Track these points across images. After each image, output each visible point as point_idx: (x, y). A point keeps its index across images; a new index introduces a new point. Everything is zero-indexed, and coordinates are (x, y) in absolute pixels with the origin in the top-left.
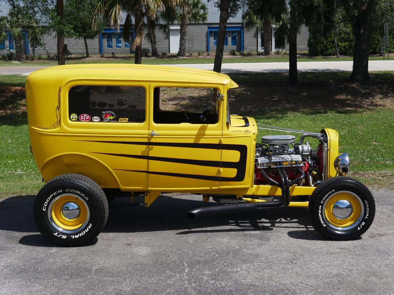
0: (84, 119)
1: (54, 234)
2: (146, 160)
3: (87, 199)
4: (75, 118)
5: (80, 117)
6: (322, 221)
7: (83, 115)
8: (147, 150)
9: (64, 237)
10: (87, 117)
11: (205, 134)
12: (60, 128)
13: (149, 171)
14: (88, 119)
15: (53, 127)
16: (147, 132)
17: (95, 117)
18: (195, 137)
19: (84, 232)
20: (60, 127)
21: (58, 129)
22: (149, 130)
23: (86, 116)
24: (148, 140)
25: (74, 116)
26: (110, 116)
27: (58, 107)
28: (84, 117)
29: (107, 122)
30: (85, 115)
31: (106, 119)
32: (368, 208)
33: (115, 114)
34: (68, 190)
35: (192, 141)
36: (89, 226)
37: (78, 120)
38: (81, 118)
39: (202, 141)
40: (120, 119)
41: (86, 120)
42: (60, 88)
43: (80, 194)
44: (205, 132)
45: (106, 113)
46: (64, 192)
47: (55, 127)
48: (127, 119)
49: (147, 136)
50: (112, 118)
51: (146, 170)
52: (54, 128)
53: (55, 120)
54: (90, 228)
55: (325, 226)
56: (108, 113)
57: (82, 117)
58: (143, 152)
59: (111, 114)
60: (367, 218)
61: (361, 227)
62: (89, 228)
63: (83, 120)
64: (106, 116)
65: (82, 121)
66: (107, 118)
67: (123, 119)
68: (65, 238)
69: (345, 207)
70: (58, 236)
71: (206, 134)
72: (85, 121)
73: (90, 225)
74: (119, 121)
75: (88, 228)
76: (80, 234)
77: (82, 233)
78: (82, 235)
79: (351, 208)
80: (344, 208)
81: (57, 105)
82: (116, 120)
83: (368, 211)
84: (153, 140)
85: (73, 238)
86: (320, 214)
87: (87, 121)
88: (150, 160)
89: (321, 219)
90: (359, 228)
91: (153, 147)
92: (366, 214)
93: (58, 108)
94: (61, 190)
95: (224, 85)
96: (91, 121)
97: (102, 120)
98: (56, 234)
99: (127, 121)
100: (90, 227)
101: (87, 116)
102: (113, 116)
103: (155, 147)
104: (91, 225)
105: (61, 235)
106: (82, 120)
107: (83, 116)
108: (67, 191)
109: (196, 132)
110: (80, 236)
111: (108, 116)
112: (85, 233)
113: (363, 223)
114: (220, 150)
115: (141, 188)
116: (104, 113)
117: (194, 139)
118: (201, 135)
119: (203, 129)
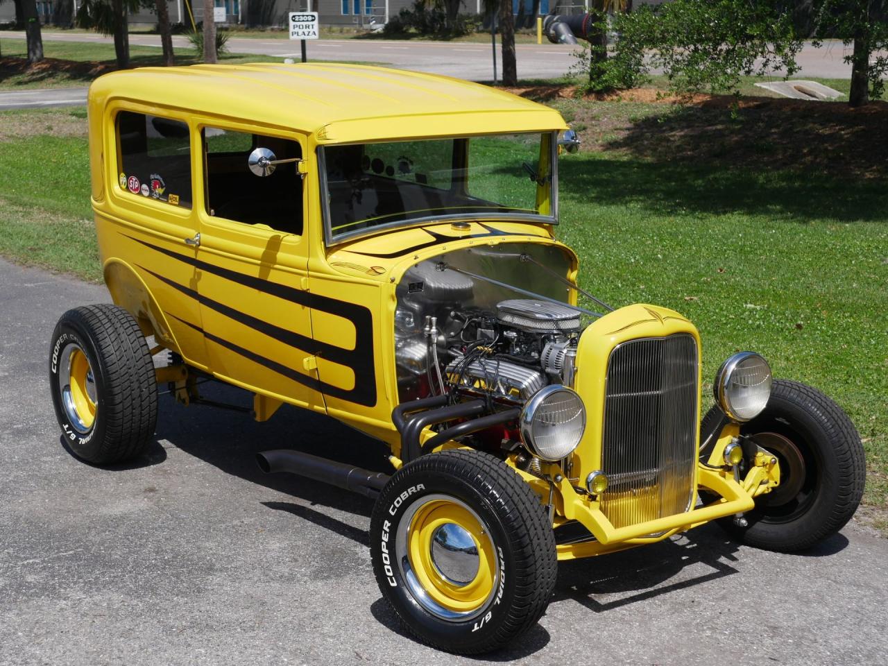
0: (133, 188)
2: (197, 302)
4: (125, 184)
5: (130, 183)
6: (389, 567)
7: (132, 179)
8: (196, 277)
10: (136, 183)
11: (276, 258)
13: (204, 329)
14: (137, 189)
15: (101, 196)
16: (192, 233)
17: (144, 186)
18: (259, 262)
20: (106, 199)
21: (104, 203)
22: (196, 231)
24: (195, 253)
25: (123, 178)
26: (159, 187)
27: (102, 155)
28: (133, 184)
29: (156, 199)
30: (134, 180)
31: (156, 193)
33: (164, 184)
35: (254, 272)
38: (130, 185)
39: (274, 277)
40: (170, 195)
41: (135, 190)
44: (276, 254)
48: (178, 198)
50: (161, 191)
51: (200, 326)
52: (101, 200)
55: (394, 584)
56: (156, 179)
58: (191, 281)
59: (160, 181)
61: (481, 626)
65: (131, 190)
66: (156, 191)
67: (173, 196)
71: (278, 260)
72: (134, 192)
74: (169, 201)
82: (166, 196)
84: (200, 256)
86: (383, 544)
87: (137, 192)
88: (201, 304)
89: (385, 562)
90: (476, 628)
91: (200, 273)
93: (103, 157)
94: (66, 335)
95: (308, 134)
96: (141, 193)
97: (150, 196)
99: (177, 203)
102: (162, 186)
103: (205, 274)
106: (130, 188)
107: (132, 181)
109: (261, 251)
111: (157, 186)
114: (307, 309)
115: (207, 369)
116: (153, 179)
117: (259, 267)
118: (269, 259)
119: (274, 245)
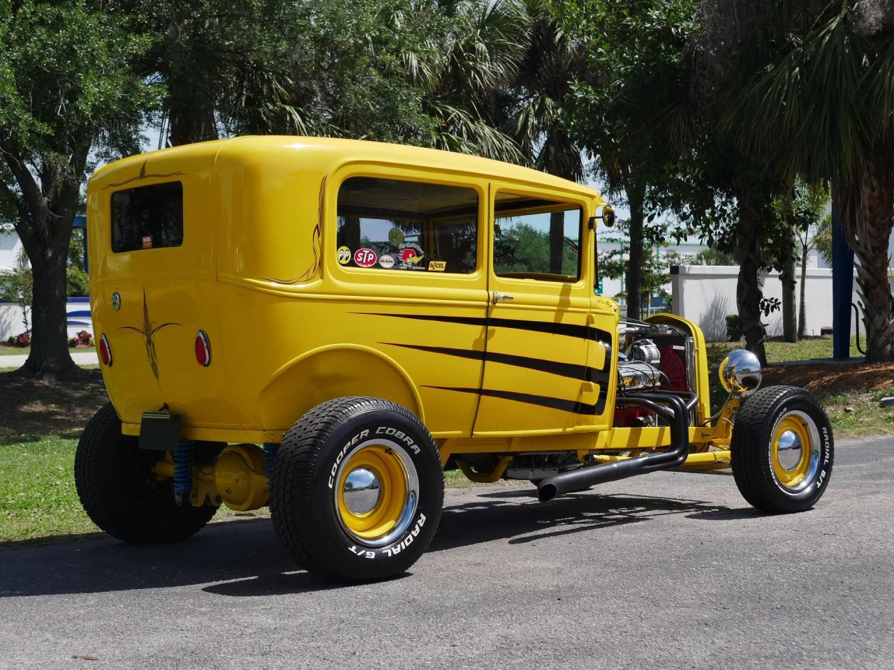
0: (364, 262)
1: (349, 549)
2: (479, 362)
3: (418, 451)
4: (347, 259)
5: (357, 257)
6: (773, 474)
7: (362, 252)
8: (483, 337)
9: (371, 555)
10: (370, 255)
11: (569, 302)
12: (319, 281)
13: (485, 387)
14: (371, 262)
15: (305, 278)
16: (483, 293)
17: (385, 257)
18: (556, 308)
19: (410, 537)
20: (322, 277)
21: (316, 283)
22: (488, 290)
23: (368, 253)
24: (487, 312)
25: (345, 252)
26: (413, 256)
27: (317, 227)
28: (363, 257)
29: (408, 269)
30: (366, 252)
31: (406, 263)
32: (828, 443)
33: (422, 252)
34: (381, 430)
35: (549, 318)
36: (419, 521)
37: (352, 264)
38: (358, 260)
39: (567, 319)
40: (431, 262)
41: (367, 263)
42: (324, 179)
43: (404, 437)
44: (569, 299)
45: (406, 248)
46: (372, 436)
47: (310, 279)
48: (444, 263)
49: (485, 303)
50: (416, 260)
51: (476, 386)
52: (307, 281)
53: (311, 261)
54: (421, 525)
55: (777, 483)
56: (409, 248)
57: (359, 255)
58: (476, 342)
59: (415, 249)
60: (827, 461)
61: (821, 481)
62: (419, 526)
63: (362, 262)
64: (406, 257)
65: (360, 265)
66: (408, 261)
67: (438, 262)
68: (373, 557)
69: (790, 445)
70: (359, 554)
71: (571, 304)
72: (365, 266)
73: (420, 518)
74: (430, 269)
75: (417, 527)
76: (402, 543)
77: (406, 540)
78: (407, 544)
79: (799, 450)
80: (790, 448)
81: (317, 222)
82: (424, 265)
83: (828, 447)
84: (496, 314)
85: (390, 555)
86: (769, 459)
87: (370, 265)
88: (488, 363)
89: (771, 471)
90: (819, 485)
91: (494, 331)
92: (826, 455)
93: (319, 229)
94: (367, 431)
95: (592, 197)
96: (378, 266)
97: (397, 266)
98: (353, 549)
99: (443, 269)
100: (421, 523)
101: (370, 252)
102: (419, 255)
103: (499, 330)
104: (423, 517)
105: (364, 551)
106: (359, 262)
107: (362, 254)
108: (377, 432)
109: (556, 298)
110: (404, 548)
111: (410, 255)
112: (412, 540)
113: (823, 473)
114: (587, 340)
115: (460, 434)
116: (402, 249)
117: (554, 313)
118: (564, 305)
119: (565, 292)
